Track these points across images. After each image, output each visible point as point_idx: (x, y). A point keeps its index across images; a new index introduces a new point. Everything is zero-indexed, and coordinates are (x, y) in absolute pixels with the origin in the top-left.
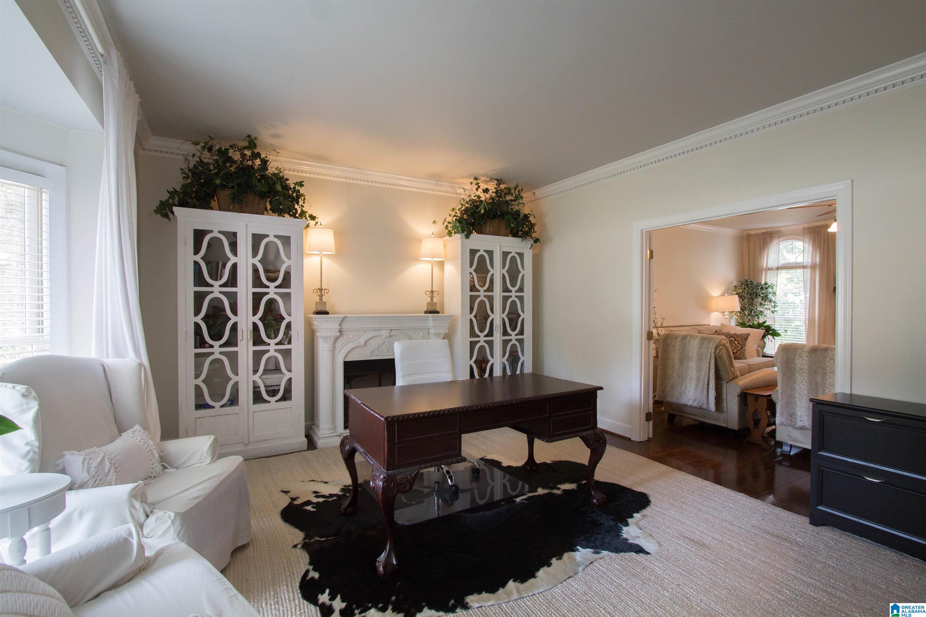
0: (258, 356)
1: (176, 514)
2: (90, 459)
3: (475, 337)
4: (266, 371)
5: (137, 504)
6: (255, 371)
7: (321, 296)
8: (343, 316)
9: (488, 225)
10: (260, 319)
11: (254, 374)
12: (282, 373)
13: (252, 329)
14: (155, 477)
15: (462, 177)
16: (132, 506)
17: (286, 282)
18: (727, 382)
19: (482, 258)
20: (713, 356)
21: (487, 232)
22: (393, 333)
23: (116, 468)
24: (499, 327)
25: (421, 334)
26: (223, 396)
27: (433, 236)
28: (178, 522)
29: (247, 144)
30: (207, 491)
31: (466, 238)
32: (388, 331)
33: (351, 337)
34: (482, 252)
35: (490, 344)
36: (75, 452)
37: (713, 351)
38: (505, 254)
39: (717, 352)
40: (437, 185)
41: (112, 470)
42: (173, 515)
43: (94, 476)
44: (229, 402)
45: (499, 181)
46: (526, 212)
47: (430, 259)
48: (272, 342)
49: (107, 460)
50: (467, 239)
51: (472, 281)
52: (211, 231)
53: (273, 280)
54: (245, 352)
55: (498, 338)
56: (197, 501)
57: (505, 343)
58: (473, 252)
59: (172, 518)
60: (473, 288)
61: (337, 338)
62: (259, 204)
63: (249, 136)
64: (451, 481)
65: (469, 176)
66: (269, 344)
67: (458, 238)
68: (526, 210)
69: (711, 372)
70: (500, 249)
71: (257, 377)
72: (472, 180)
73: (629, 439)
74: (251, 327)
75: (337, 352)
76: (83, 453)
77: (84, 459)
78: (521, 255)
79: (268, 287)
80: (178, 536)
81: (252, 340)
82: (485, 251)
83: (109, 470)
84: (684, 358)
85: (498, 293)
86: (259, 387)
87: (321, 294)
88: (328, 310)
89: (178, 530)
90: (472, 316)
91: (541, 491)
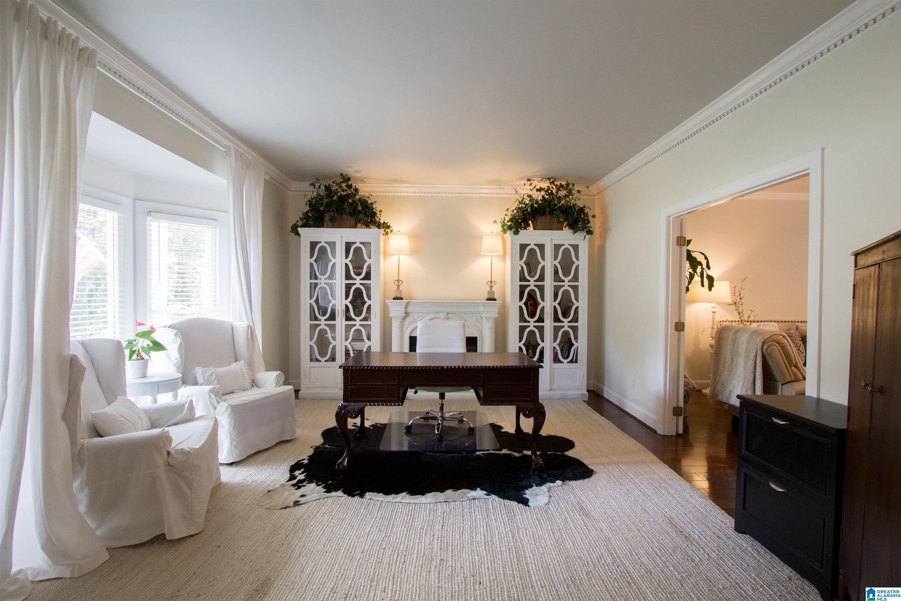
0: (348, 328)
1: (229, 405)
2: (206, 372)
3: (525, 322)
4: (354, 340)
5: (213, 396)
6: (347, 339)
7: (398, 286)
8: (407, 301)
9: (539, 221)
10: (350, 302)
11: (345, 341)
12: (365, 342)
13: (344, 309)
14: (244, 390)
15: (517, 180)
16: (210, 397)
17: (368, 276)
18: (782, 385)
19: (532, 251)
20: (759, 352)
21: (539, 227)
22: (449, 316)
23: (219, 379)
24: (550, 314)
25: (474, 317)
26: (327, 354)
27: (492, 234)
28: (229, 410)
29: (342, 180)
30: (255, 399)
31: (515, 234)
32: (445, 314)
33: (416, 318)
34: (532, 246)
35: (541, 329)
36: (200, 368)
37: (759, 347)
38: (557, 247)
39: (765, 348)
40: (500, 189)
41: (216, 380)
42: (227, 405)
43: (206, 381)
44: (331, 359)
45: (552, 180)
46: (582, 206)
47: (490, 254)
48: (358, 319)
49: (214, 374)
50: (516, 236)
51: (522, 272)
52: (320, 242)
53: (359, 274)
54: (340, 325)
55: (548, 324)
56: (245, 402)
57: (556, 330)
58: (523, 247)
59: (227, 406)
60: (522, 278)
61: (405, 317)
62: (350, 220)
63: (342, 175)
64: (438, 431)
65: (522, 178)
66: (356, 320)
67: (509, 235)
68: (580, 204)
69: (757, 371)
70: (551, 242)
71: (347, 343)
72: (525, 182)
73: (655, 432)
74: (344, 308)
75: (405, 329)
76: (203, 369)
77: (203, 372)
78: (576, 247)
79: (356, 279)
80: (229, 417)
81: (344, 317)
82: (535, 245)
83: (215, 379)
84: (734, 354)
85: (549, 283)
86: (349, 351)
87: (398, 284)
88: (403, 296)
89: (229, 414)
90: (522, 304)
91: (505, 451)
